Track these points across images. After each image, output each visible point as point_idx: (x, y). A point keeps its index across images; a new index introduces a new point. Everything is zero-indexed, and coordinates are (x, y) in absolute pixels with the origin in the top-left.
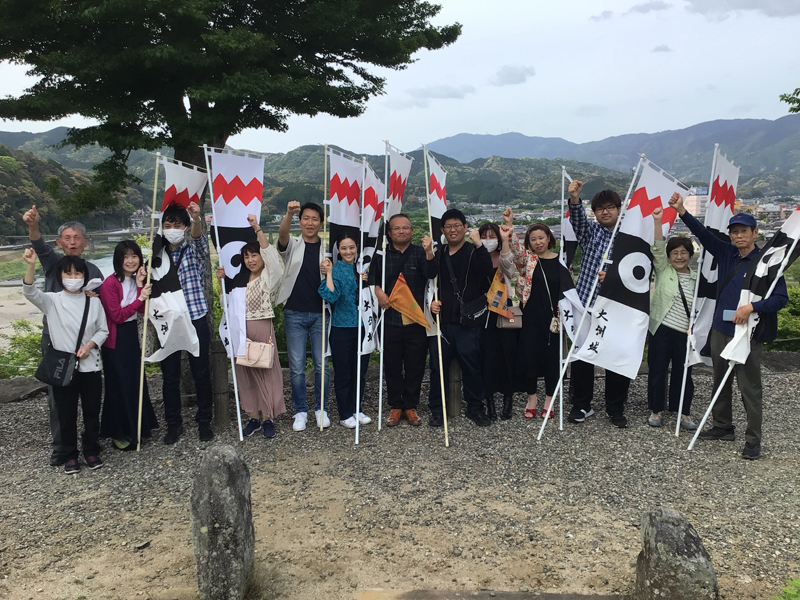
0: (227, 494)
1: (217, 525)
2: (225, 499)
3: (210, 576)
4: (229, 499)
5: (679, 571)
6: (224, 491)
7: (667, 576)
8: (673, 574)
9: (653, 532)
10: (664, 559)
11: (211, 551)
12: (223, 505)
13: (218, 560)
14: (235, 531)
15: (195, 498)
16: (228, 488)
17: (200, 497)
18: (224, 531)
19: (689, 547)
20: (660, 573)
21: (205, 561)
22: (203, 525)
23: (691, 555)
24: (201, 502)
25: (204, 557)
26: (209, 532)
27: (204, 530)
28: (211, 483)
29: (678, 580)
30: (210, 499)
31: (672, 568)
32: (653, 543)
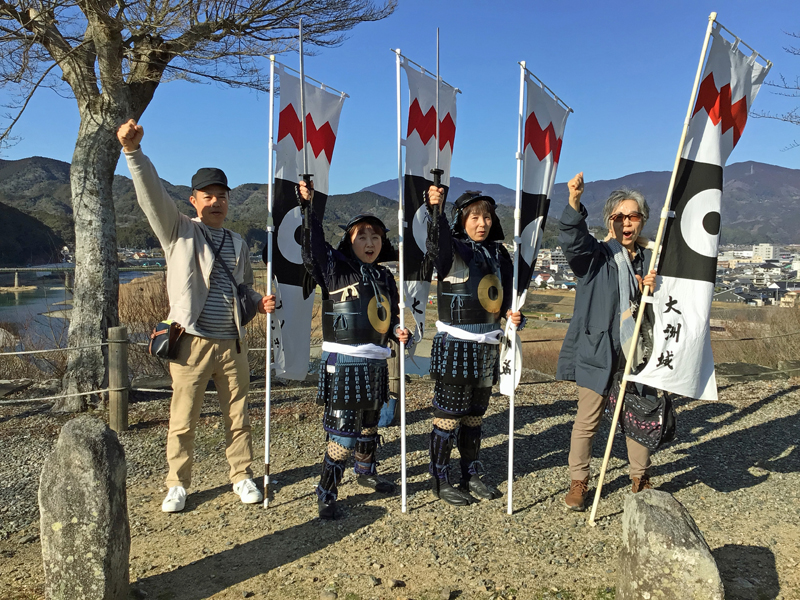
0: (89, 479)
1: (75, 520)
2: (87, 485)
4: (92, 484)
5: (675, 569)
6: (85, 474)
7: (661, 576)
8: (667, 571)
9: (641, 519)
10: (656, 552)
11: (65, 555)
12: (83, 494)
13: (74, 568)
14: (99, 528)
15: (47, 485)
16: (92, 471)
17: (53, 483)
18: (84, 527)
19: (687, 537)
20: (651, 570)
21: (57, 569)
22: (56, 521)
23: (688, 545)
24: (54, 489)
25: (57, 563)
26: (64, 530)
27: (58, 526)
28: (68, 465)
29: (674, 580)
30: (66, 485)
31: (666, 564)
32: (641, 533)
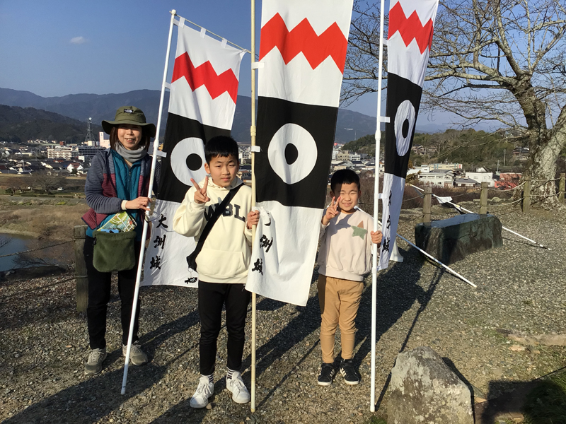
5: (448, 401)
7: (440, 407)
10: (438, 391)
23: (456, 382)
29: (448, 408)
31: (444, 398)
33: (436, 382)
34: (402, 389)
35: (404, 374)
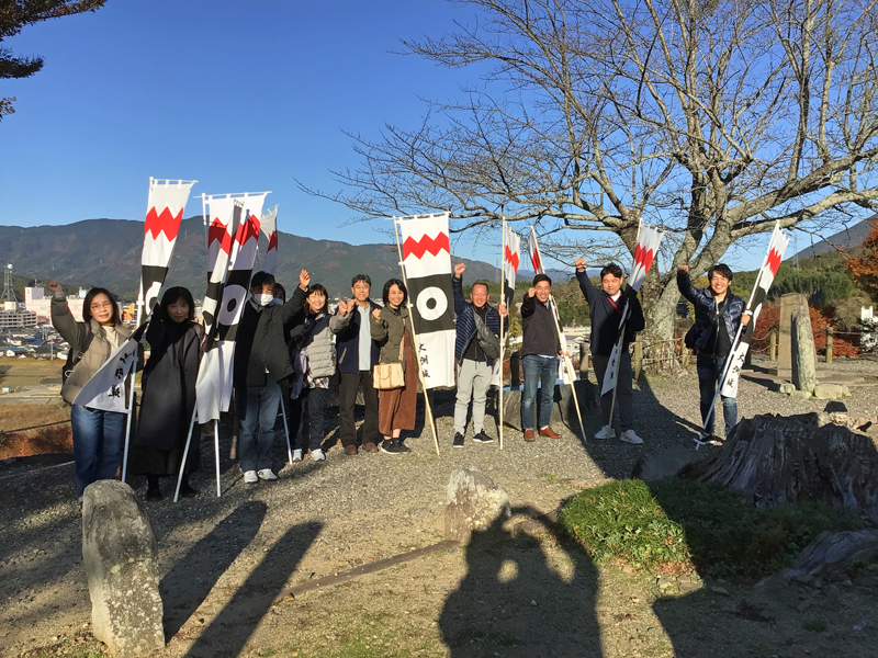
0: (138, 525)
2: (138, 530)
3: (127, 617)
4: (142, 528)
11: (124, 591)
12: (136, 538)
13: (134, 600)
14: (153, 561)
18: (141, 564)
21: (119, 603)
22: (114, 565)
24: (110, 539)
25: (117, 599)
26: (121, 571)
27: (116, 569)
30: (120, 533)
33: (479, 487)
34: (455, 501)
35: (455, 487)
